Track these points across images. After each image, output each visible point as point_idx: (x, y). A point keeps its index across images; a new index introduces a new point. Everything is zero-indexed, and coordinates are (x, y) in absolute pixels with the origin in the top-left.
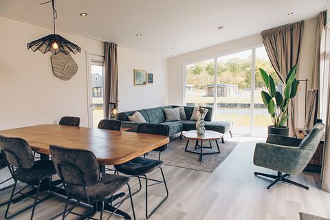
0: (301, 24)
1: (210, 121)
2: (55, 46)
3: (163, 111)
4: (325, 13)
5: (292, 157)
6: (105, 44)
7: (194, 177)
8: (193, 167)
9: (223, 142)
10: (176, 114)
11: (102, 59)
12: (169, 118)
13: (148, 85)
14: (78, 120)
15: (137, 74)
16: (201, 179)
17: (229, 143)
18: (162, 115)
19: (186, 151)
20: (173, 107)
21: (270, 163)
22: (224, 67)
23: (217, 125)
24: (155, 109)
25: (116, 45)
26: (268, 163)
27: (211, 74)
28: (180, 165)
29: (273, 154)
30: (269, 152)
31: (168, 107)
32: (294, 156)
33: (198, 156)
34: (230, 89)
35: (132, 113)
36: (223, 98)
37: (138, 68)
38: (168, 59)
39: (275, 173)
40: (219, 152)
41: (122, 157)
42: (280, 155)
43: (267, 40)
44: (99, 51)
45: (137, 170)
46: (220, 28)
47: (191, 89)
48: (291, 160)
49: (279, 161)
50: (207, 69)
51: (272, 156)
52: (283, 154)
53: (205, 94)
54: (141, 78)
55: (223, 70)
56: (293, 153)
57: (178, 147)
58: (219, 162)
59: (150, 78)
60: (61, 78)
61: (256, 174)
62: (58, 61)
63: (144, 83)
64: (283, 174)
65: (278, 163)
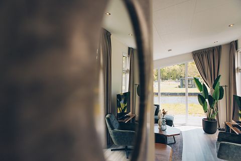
0: (219, 48)
4: (236, 42)
29: (234, 151)
40: (175, 142)
43: (197, 57)
46: (169, 50)
51: (234, 153)
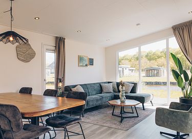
1: (135, 93)
2: (11, 39)
3: (100, 85)
5: (183, 119)
6: (57, 38)
7: (112, 134)
8: (114, 126)
9: (144, 109)
10: (110, 88)
11: (54, 48)
12: (104, 90)
13: (89, 67)
14: (31, 89)
15: (80, 59)
16: (116, 135)
17: (148, 110)
18: (99, 89)
19: (113, 115)
20: (109, 83)
21: (167, 124)
22: (160, 54)
23: (139, 96)
24: (94, 84)
25: (64, 39)
26: (166, 124)
27: (150, 60)
28: (105, 125)
29: (168, 116)
30: (166, 115)
31: (105, 83)
32: (185, 118)
33: (120, 119)
34: (163, 71)
35: (75, 86)
36: (158, 77)
37: (81, 54)
38: (106, 48)
39: (175, 133)
40: (138, 116)
41: (40, 112)
42: (174, 118)
43: (177, 32)
44: (52, 43)
45: (60, 124)
46: (138, 25)
47: (134, 71)
48: (182, 121)
49: (173, 122)
50: (147, 56)
51: (168, 118)
52: (176, 116)
53: (144, 75)
54: (84, 62)
55: (159, 57)
56: (183, 116)
57: (108, 112)
58: (136, 124)
59: (91, 62)
60: (23, 61)
61: (161, 133)
62: (21, 50)
63: (87, 65)
64: (181, 134)
65: (173, 124)
